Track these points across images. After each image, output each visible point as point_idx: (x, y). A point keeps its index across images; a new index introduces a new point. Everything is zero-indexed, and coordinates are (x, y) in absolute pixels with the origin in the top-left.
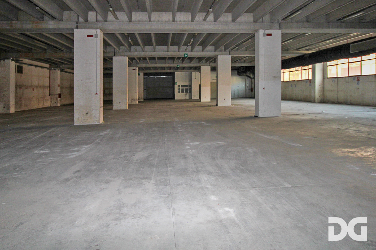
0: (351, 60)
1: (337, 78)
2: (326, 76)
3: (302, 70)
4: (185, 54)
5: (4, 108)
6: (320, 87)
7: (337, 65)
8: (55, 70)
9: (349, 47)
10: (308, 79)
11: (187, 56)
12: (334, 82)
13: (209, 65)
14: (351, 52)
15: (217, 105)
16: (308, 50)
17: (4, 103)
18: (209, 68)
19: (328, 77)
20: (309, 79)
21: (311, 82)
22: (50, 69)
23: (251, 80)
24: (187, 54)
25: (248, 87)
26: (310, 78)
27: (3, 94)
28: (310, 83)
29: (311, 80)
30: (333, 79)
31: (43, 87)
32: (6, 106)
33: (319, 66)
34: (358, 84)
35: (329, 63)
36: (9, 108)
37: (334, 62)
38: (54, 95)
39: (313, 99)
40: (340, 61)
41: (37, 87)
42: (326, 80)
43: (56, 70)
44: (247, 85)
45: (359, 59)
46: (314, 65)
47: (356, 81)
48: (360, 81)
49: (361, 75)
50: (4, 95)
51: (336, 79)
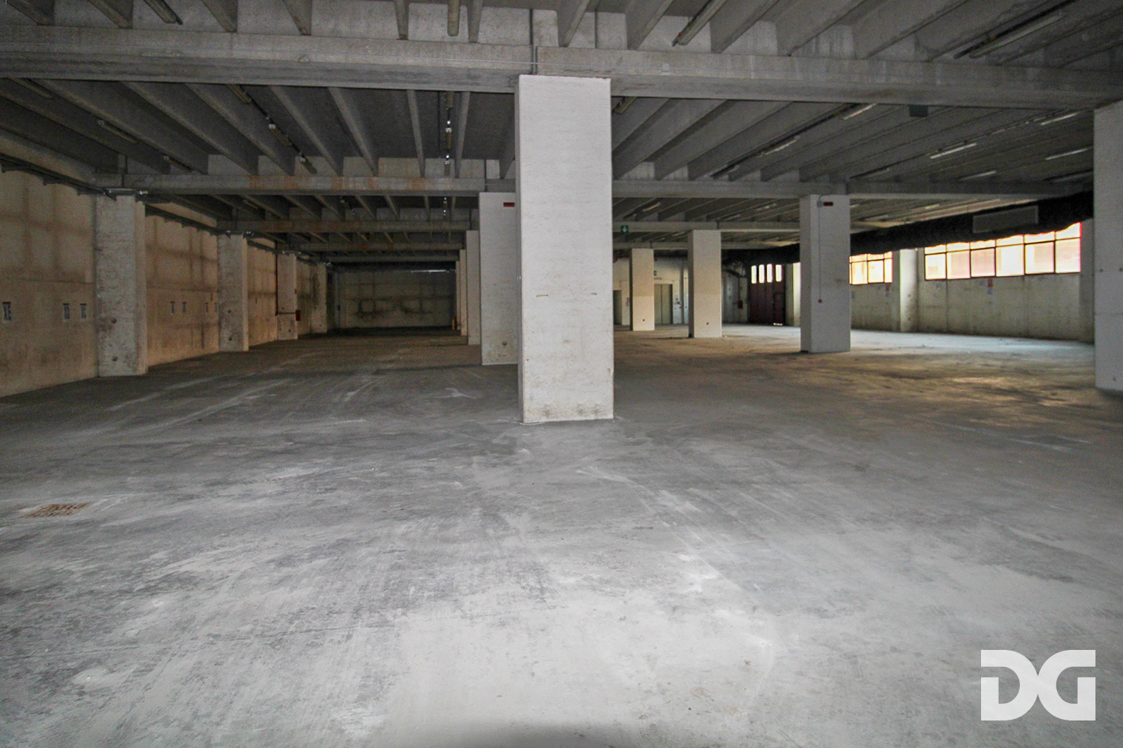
0: (975, 245)
1: (946, 280)
2: (921, 275)
3: (868, 261)
4: (622, 227)
5: (230, 339)
6: (910, 298)
7: (946, 253)
8: (288, 254)
9: (972, 220)
10: (882, 281)
11: (627, 232)
12: (939, 288)
13: (651, 247)
14: (975, 231)
15: (691, 336)
16: (884, 220)
17: (230, 329)
18: (651, 252)
19: (927, 278)
20: (886, 281)
21: (890, 289)
22: (276, 252)
23: (739, 280)
24: (627, 227)
25: (730, 297)
26: (889, 279)
27: (228, 309)
28: (887, 289)
29: (890, 283)
30: (938, 282)
31: (267, 294)
32: (235, 335)
33: (907, 255)
34: (990, 293)
35: (928, 250)
36: (240, 341)
37: (941, 248)
38: (287, 313)
39: (894, 326)
40: (951, 247)
41: (260, 294)
42: (923, 284)
43: (291, 255)
44: (729, 293)
45: (991, 243)
46: (897, 252)
47: (986, 289)
48: (994, 288)
49: (995, 277)
50: (229, 312)
51: (944, 283)
